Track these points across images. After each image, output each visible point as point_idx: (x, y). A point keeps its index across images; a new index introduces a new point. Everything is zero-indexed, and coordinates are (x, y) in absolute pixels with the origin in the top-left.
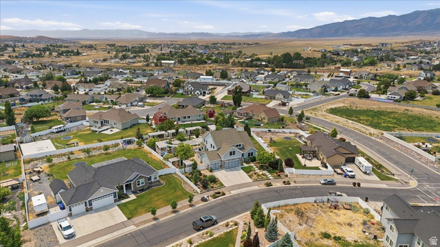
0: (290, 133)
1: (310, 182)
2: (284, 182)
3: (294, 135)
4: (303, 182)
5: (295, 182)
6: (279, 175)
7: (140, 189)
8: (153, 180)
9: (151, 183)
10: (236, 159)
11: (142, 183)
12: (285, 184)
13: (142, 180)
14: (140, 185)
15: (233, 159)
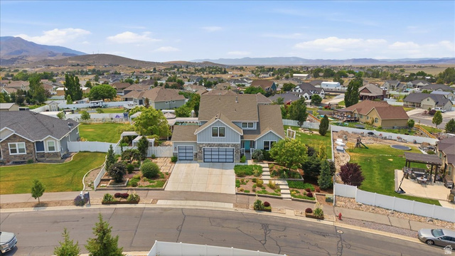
0: (415, 142)
1: (388, 227)
2: (309, 211)
3: (420, 146)
4: (364, 223)
5: (340, 217)
6: (310, 196)
7: (17, 160)
8: (46, 151)
9: (43, 155)
10: (228, 145)
11: (21, 150)
12: (307, 216)
13: (19, 145)
14: (18, 153)
15: (219, 145)
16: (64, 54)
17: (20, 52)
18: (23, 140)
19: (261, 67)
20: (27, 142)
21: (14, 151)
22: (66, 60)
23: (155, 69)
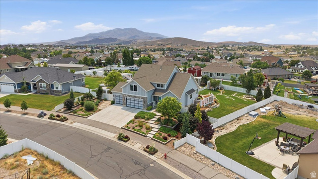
1: (194, 172)
2: (147, 147)
4: (178, 165)
5: (165, 156)
6: (166, 139)
7: (43, 92)
8: (55, 89)
9: (53, 91)
10: (139, 97)
11: (44, 88)
12: (144, 150)
13: (44, 85)
14: (43, 89)
15: (135, 97)
16: (157, 38)
17: (134, 37)
18: (45, 82)
19: (298, 46)
20: (46, 83)
21: (42, 87)
22: (157, 41)
23: (208, 48)
